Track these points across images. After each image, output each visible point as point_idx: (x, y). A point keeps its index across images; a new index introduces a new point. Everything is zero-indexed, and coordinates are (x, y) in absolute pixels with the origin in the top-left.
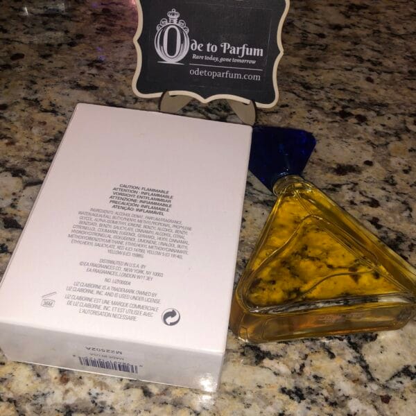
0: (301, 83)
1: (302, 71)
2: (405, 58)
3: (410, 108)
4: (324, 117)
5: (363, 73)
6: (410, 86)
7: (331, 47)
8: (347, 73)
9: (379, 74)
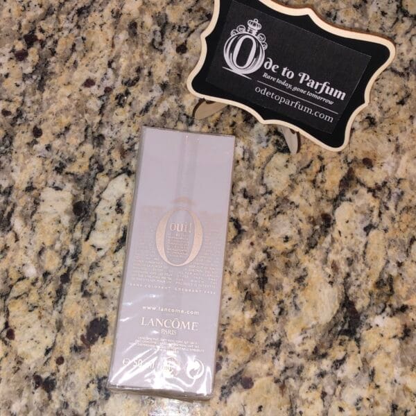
0: (89, 7)
1: (112, 12)
2: (129, 138)
3: (32, 114)
4: (28, 18)
5: (103, 80)
6: (73, 127)
7: (158, 54)
8: (105, 61)
9: (100, 98)
